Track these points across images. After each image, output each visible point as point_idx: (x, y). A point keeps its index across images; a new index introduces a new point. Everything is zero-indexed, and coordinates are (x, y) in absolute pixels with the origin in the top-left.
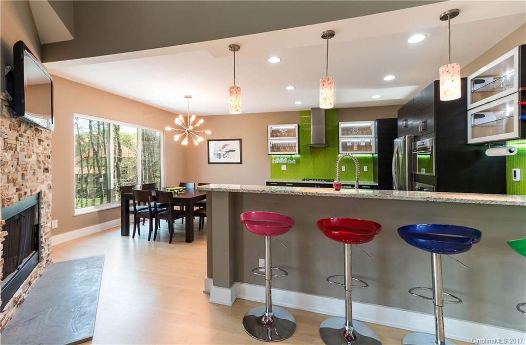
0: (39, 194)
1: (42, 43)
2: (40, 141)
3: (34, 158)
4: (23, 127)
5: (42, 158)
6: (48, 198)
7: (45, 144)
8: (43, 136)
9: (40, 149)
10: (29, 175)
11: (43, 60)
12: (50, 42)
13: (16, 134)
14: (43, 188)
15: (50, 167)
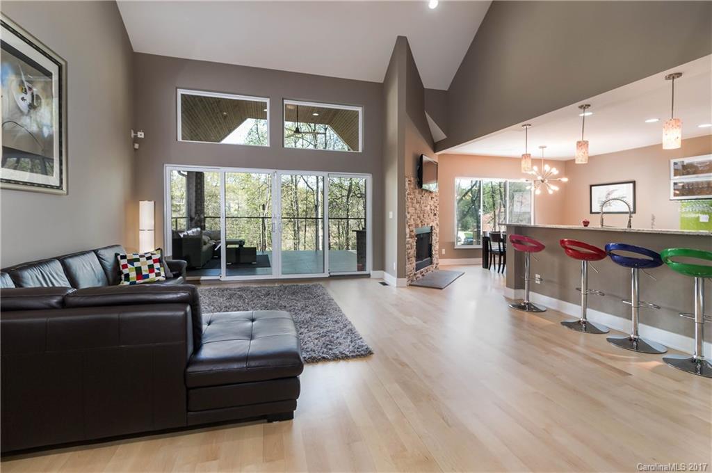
0: (432, 227)
1: (435, 141)
2: (432, 198)
3: (429, 207)
4: (424, 192)
5: (433, 208)
6: (437, 230)
7: (435, 200)
8: (433, 195)
9: (432, 203)
10: (426, 216)
11: (435, 152)
12: (440, 139)
13: (420, 196)
14: (434, 224)
15: (438, 213)
